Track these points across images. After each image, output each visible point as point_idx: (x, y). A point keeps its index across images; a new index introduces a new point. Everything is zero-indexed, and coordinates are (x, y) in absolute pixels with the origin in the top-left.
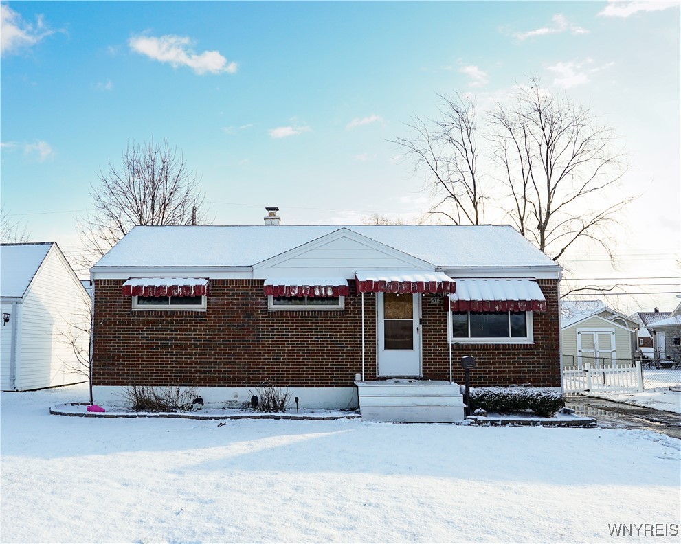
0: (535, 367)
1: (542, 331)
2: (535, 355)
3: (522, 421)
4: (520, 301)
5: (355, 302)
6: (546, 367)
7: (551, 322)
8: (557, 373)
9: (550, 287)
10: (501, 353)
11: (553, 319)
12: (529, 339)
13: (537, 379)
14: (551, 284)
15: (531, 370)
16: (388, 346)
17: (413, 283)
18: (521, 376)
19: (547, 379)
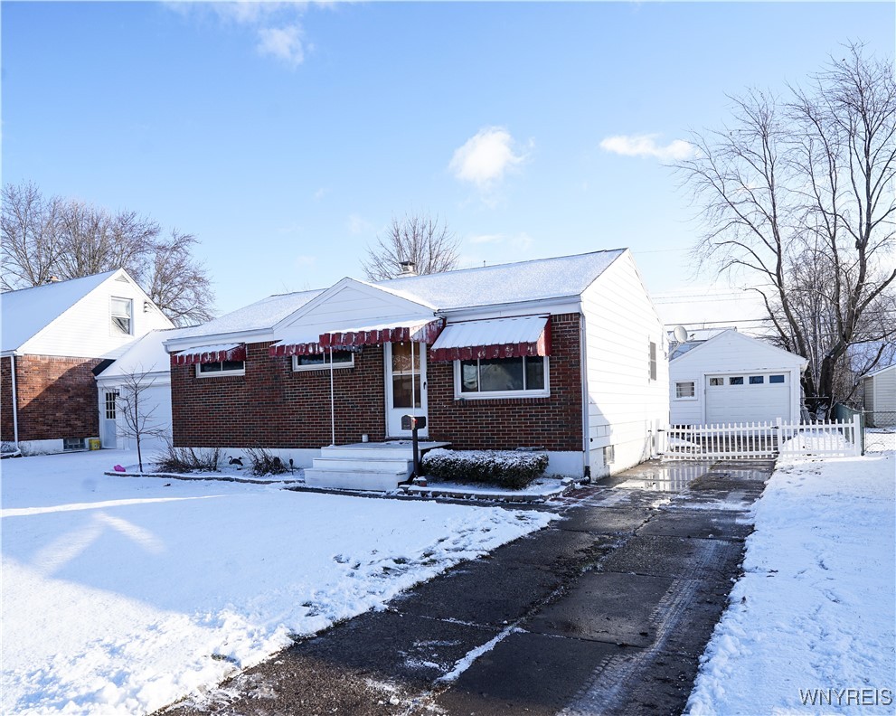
0: (550, 426)
1: (559, 381)
2: (551, 412)
3: (454, 493)
4: (506, 345)
5: (362, 358)
6: (563, 426)
7: (569, 369)
8: (577, 434)
9: (570, 323)
10: (511, 409)
11: (572, 365)
12: (544, 393)
13: (553, 441)
14: (571, 319)
15: (546, 430)
16: (396, 405)
17: (368, 333)
18: (534, 438)
19: (564, 441)
